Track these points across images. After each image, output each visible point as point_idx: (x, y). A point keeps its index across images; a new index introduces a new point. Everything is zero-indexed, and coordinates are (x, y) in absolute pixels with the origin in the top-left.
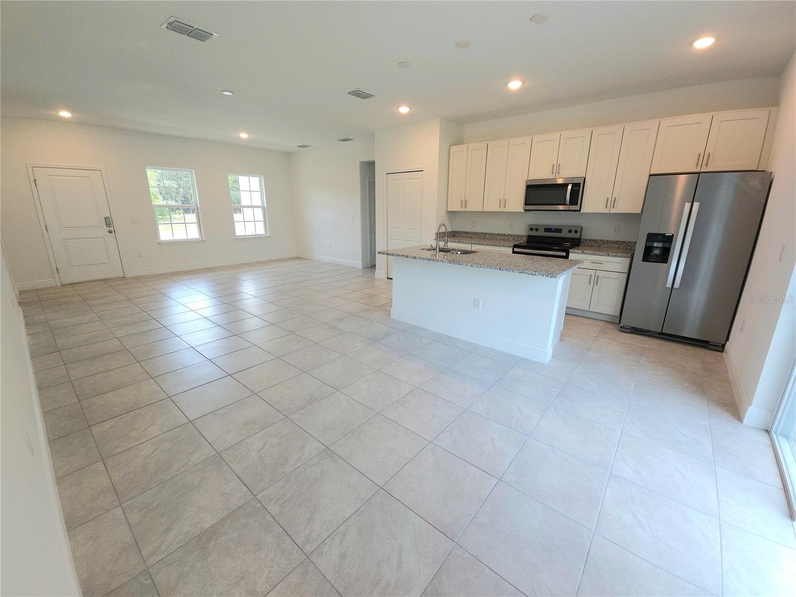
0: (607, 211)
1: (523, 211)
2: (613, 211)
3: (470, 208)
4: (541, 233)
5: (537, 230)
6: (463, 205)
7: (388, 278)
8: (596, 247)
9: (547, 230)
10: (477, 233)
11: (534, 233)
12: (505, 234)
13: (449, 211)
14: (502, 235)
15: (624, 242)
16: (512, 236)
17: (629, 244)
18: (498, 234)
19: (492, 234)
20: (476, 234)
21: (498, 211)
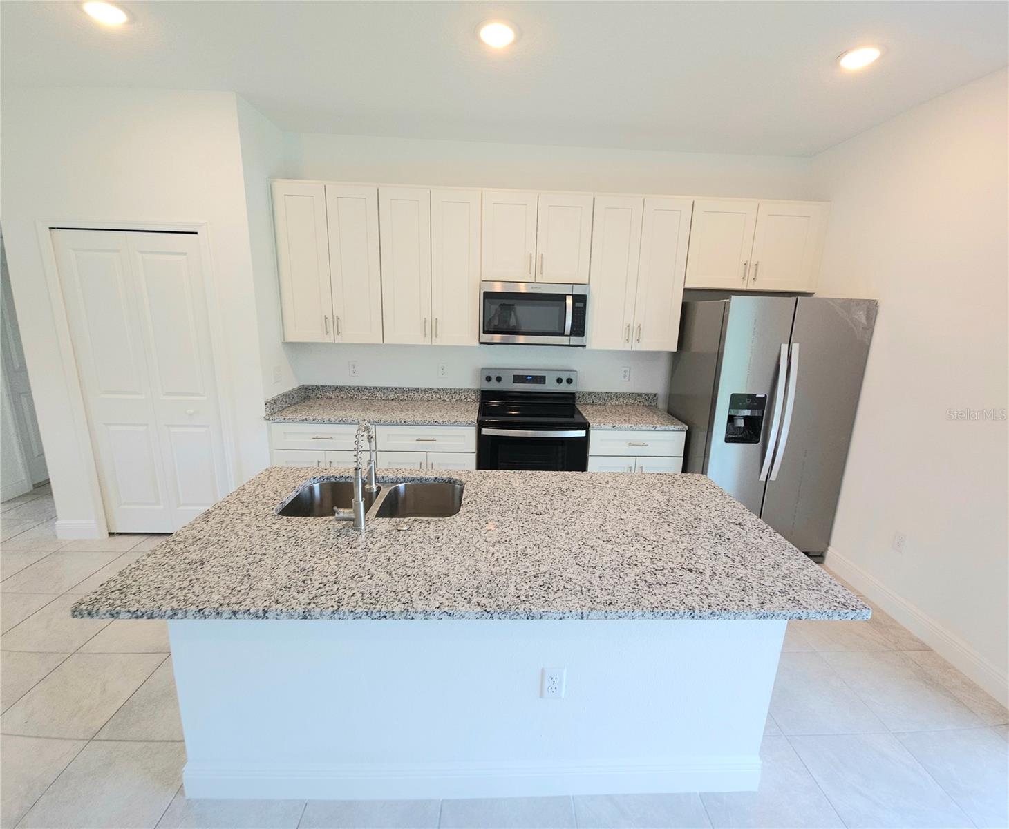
0: (627, 347)
1: (477, 344)
2: (638, 347)
3: (350, 335)
4: (508, 385)
5: (499, 379)
6: (331, 329)
7: (111, 534)
8: (600, 404)
9: (518, 379)
10: (366, 388)
11: (494, 386)
12: (431, 389)
13: (287, 343)
14: (425, 390)
15: (640, 395)
16: (446, 391)
17: (647, 398)
18: (417, 390)
19: (402, 390)
20: (362, 390)
21: (421, 343)
